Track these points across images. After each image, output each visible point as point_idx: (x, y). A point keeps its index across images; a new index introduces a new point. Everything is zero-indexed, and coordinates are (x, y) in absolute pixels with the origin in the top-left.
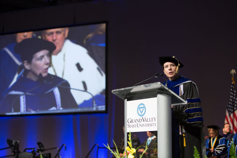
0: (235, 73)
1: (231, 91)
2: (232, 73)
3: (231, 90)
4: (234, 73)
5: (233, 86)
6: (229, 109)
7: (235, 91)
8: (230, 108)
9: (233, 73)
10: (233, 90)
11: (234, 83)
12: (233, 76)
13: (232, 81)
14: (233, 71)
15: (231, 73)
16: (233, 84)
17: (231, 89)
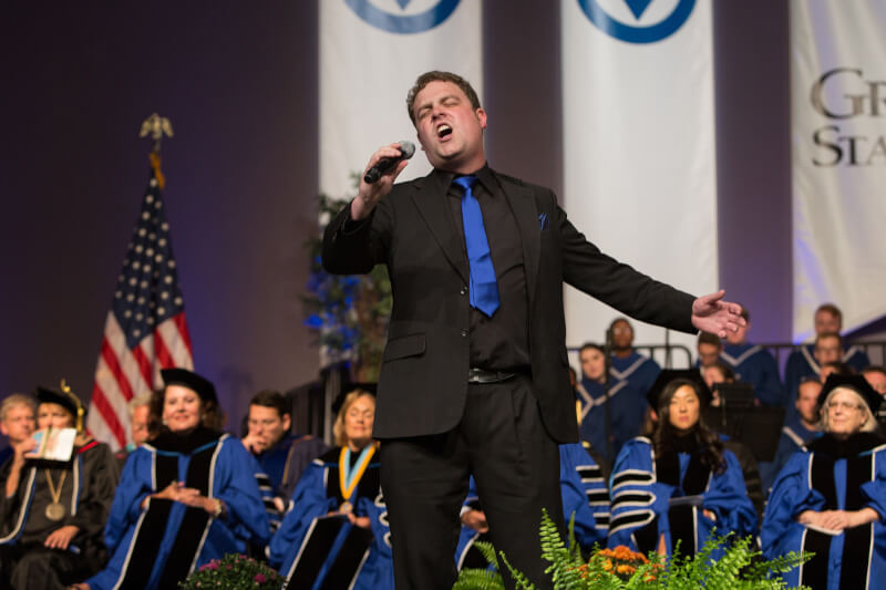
0: (170, 133)
1: (142, 224)
2: (151, 133)
3: (146, 216)
4: (164, 134)
5: (155, 200)
6: (128, 314)
7: (165, 227)
8: (134, 307)
9: (158, 135)
10: (156, 221)
11: (162, 184)
12: (157, 147)
13: (153, 175)
14: (157, 125)
15: (144, 133)
16: (157, 188)
17: (143, 211)
